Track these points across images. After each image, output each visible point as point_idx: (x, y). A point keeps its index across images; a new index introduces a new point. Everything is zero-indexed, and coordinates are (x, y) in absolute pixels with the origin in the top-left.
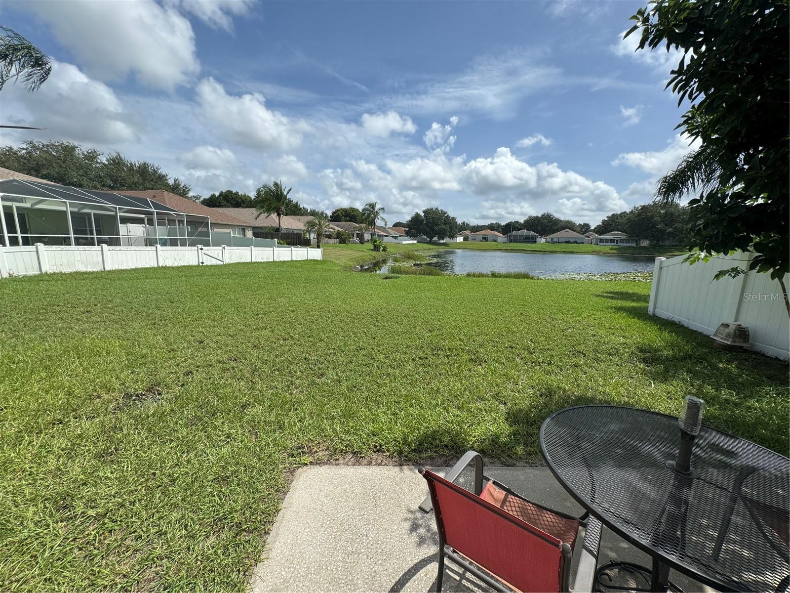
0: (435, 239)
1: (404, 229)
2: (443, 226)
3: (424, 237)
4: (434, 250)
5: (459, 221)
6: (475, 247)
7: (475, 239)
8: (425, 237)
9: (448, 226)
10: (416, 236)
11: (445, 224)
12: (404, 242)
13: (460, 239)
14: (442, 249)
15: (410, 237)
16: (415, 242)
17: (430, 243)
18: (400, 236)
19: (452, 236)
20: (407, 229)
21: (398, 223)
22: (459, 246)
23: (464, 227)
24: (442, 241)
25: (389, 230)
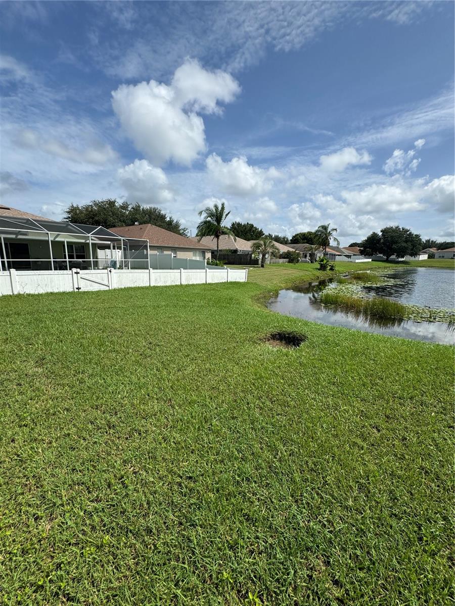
0: (393, 257)
1: (359, 248)
2: (404, 244)
3: (380, 255)
4: (391, 269)
5: (424, 239)
6: (442, 265)
7: (443, 257)
8: (382, 255)
9: (409, 244)
10: (372, 255)
11: (406, 242)
12: (357, 261)
13: (424, 257)
14: (400, 268)
15: (365, 256)
16: (370, 260)
17: (387, 261)
18: (354, 255)
19: (414, 254)
20: (362, 249)
21: (354, 243)
22: (422, 264)
23: (430, 244)
24: (400, 259)
25: (343, 250)
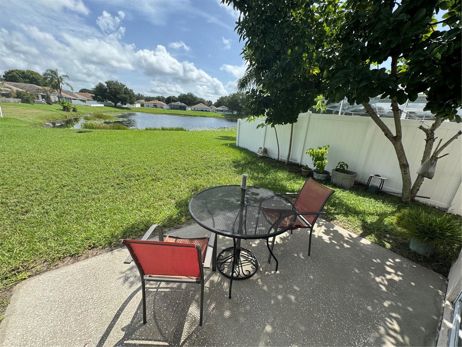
0: (119, 104)
1: (91, 95)
2: (124, 95)
3: (109, 102)
4: (120, 112)
5: (136, 93)
6: (149, 111)
7: (149, 106)
8: (111, 102)
9: (128, 96)
10: (103, 101)
11: (125, 93)
12: (92, 105)
13: (138, 105)
14: (126, 112)
15: (98, 101)
16: (103, 105)
17: (115, 106)
18: (88, 100)
19: (132, 103)
20: (94, 95)
21: (84, 89)
22: (138, 110)
23: (139, 98)
24: (124, 106)
25: (76, 95)
